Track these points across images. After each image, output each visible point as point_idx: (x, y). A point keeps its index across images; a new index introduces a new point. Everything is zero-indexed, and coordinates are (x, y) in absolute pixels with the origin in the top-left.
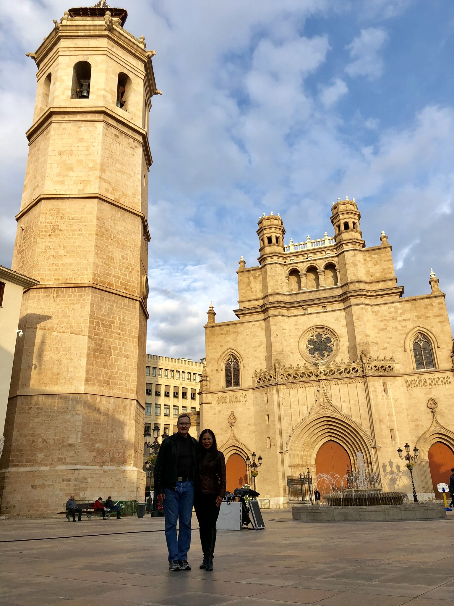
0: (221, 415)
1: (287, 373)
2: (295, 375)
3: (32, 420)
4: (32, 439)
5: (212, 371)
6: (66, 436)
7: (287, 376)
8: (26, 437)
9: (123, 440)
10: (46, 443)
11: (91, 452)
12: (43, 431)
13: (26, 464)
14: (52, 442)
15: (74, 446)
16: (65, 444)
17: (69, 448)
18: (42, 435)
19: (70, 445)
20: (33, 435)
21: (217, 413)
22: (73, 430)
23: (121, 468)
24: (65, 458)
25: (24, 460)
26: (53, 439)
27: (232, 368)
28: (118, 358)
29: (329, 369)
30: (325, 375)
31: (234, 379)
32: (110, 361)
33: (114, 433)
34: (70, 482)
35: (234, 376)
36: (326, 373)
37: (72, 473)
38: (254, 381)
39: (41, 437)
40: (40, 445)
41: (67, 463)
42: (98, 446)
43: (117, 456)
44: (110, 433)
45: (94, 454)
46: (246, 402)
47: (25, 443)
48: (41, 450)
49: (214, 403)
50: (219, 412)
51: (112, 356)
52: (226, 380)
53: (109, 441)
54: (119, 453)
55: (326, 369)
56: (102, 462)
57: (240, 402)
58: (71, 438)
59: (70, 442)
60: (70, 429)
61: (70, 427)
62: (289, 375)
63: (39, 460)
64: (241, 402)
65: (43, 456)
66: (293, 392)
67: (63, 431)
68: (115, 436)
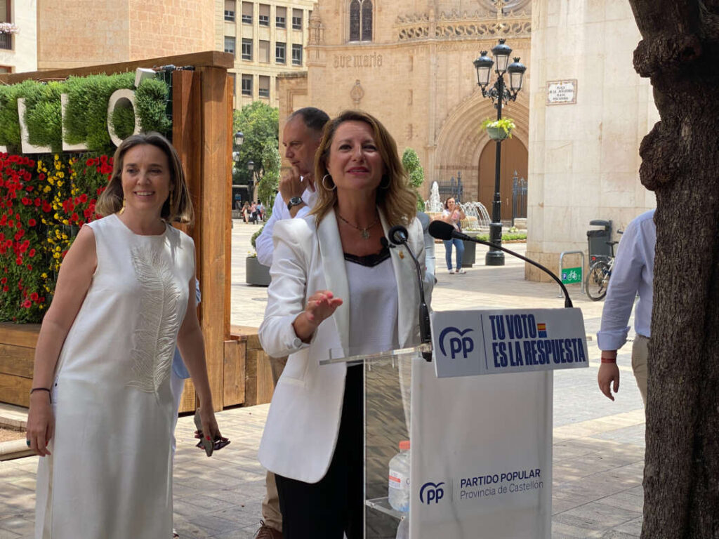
0: (341, 86)
1: (446, 26)
2: (458, 30)
5: (328, 11)
7: (447, 30)
21: (334, 81)
27: (361, 8)
28: (173, 18)
29: (514, 22)
30: (506, 31)
31: (364, 28)
32: (163, 21)
35: (364, 23)
36: (507, 28)
38: (395, 34)
46: (382, 68)
49: (330, 65)
50: (338, 80)
51: (165, 14)
52: (351, 28)
55: (508, 22)
57: (371, 66)
62: (450, 28)
64: (373, 66)
66: (453, 57)
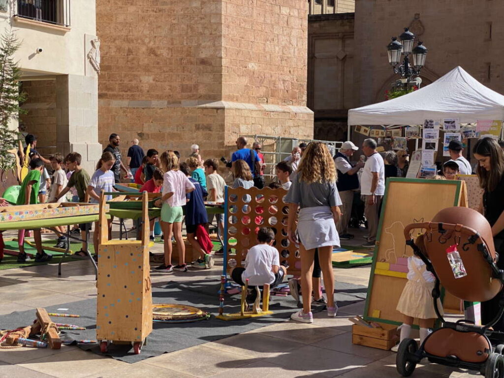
3: (121, 8)
4: (127, 48)
6: (194, 44)
8: (114, 41)
9: (290, 56)
10: (156, 55)
11: (241, 78)
12: (147, 32)
13: (121, 93)
14: (168, 54)
15: (210, 64)
16: (193, 60)
17: (201, 67)
18: (147, 40)
19: (203, 62)
20: (128, 40)
21: (387, 16)
22: (207, 32)
23: (290, 109)
24: (196, 87)
25: (117, 87)
26: (169, 49)
33: (276, 42)
34: (210, 130)
37: (212, 114)
39: (144, 43)
40: (144, 60)
41: (198, 96)
42: (252, 66)
43: (281, 86)
44: (268, 42)
45: (245, 81)
47: (113, 54)
48: (147, 69)
53: (268, 57)
54: (284, 81)
56: (258, 95)
58: (204, 47)
59: (203, 56)
60: (201, 30)
61: (200, 26)
63: (145, 88)
65: (151, 81)
67: (187, 33)
68: (277, 48)
